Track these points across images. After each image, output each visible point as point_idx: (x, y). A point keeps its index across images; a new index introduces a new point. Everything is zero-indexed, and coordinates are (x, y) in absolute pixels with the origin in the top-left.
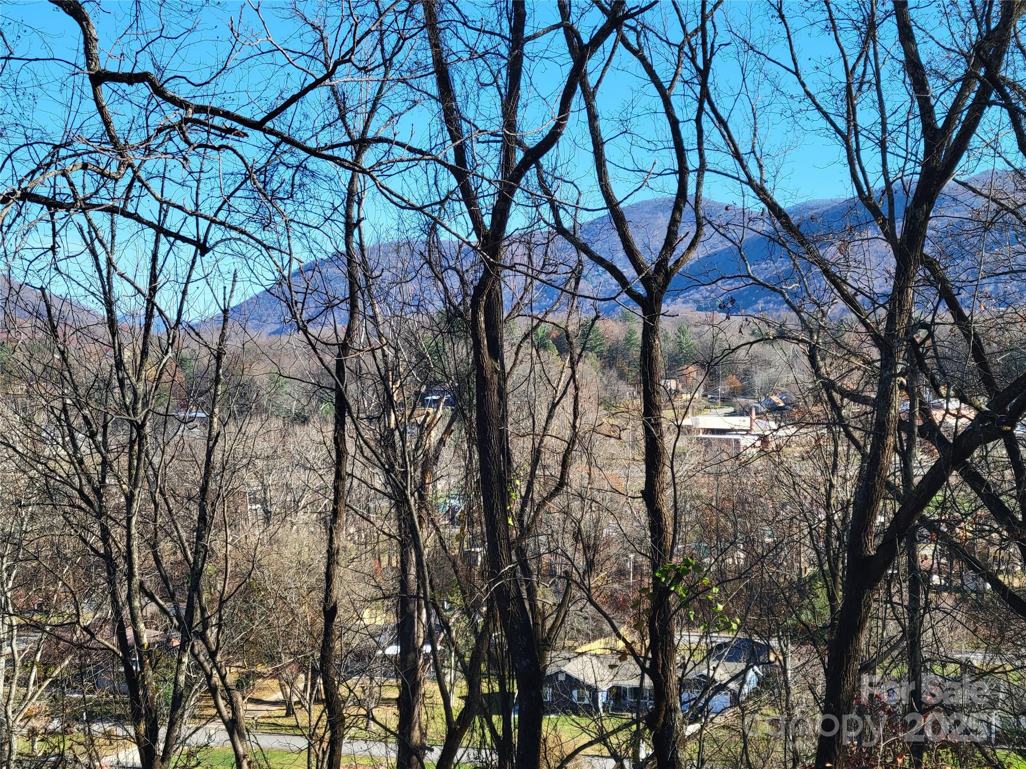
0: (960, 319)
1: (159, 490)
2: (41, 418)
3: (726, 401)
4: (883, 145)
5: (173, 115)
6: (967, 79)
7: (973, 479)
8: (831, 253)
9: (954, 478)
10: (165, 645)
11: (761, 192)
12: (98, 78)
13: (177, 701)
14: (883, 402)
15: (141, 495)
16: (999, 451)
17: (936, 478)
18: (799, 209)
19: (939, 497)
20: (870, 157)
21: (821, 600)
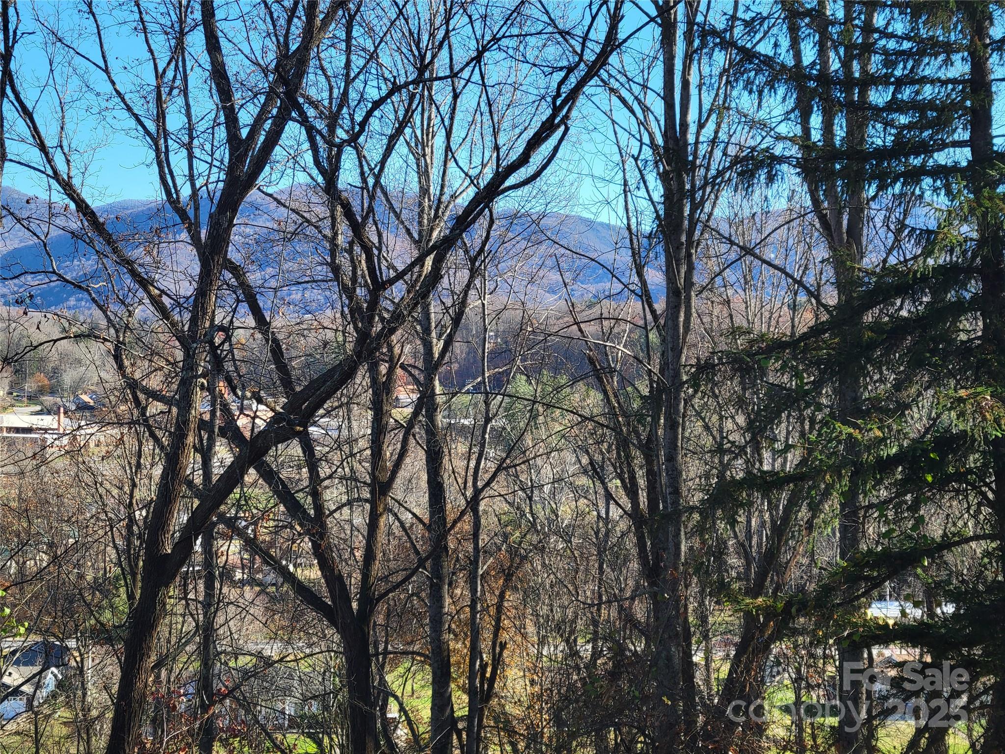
0: (262, 323)
3: (32, 399)
4: (189, 147)
6: (271, 94)
7: (269, 475)
9: (252, 475)
11: (67, 187)
14: (185, 402)
17: (234, 476)
19: (236, 493)
20: (178, 161)
21: (121, 600)
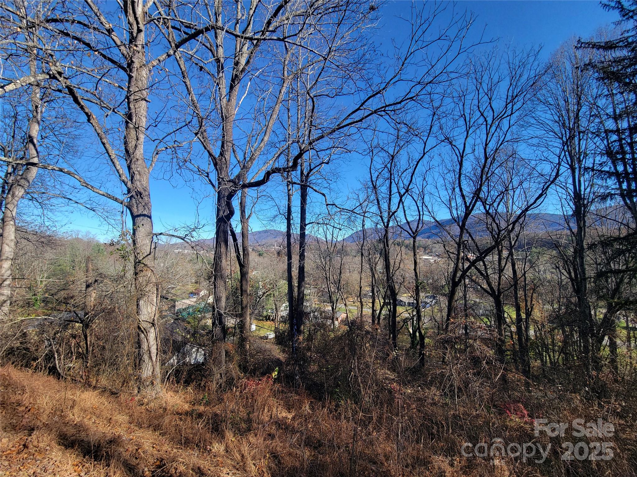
0: (473, 239)
1: (334, 268)
2: (316, 256)
3: (428, 254)
4: (457, 209)
5: (339, 210)
6: (473, 198)
7: (476, 268)
8: (447, 228)
9: (473, 268)
10: (335, 292)
11: (434, 218)
12: (327, 205)
13: (337, 300)
14: (458, 254)
15: (331, 268)
16: (481, 263)
17: (469, 268)
18: (441, 220)
19: (470, 271)
20: (454, 212)
21: (447, 289)
